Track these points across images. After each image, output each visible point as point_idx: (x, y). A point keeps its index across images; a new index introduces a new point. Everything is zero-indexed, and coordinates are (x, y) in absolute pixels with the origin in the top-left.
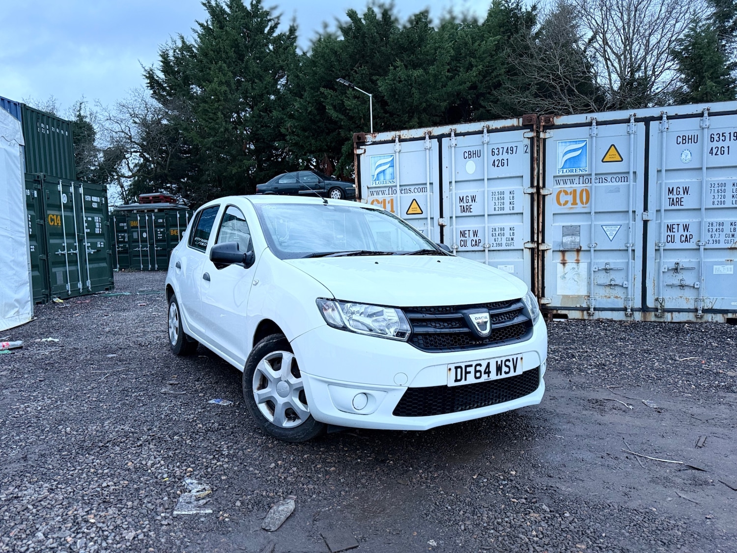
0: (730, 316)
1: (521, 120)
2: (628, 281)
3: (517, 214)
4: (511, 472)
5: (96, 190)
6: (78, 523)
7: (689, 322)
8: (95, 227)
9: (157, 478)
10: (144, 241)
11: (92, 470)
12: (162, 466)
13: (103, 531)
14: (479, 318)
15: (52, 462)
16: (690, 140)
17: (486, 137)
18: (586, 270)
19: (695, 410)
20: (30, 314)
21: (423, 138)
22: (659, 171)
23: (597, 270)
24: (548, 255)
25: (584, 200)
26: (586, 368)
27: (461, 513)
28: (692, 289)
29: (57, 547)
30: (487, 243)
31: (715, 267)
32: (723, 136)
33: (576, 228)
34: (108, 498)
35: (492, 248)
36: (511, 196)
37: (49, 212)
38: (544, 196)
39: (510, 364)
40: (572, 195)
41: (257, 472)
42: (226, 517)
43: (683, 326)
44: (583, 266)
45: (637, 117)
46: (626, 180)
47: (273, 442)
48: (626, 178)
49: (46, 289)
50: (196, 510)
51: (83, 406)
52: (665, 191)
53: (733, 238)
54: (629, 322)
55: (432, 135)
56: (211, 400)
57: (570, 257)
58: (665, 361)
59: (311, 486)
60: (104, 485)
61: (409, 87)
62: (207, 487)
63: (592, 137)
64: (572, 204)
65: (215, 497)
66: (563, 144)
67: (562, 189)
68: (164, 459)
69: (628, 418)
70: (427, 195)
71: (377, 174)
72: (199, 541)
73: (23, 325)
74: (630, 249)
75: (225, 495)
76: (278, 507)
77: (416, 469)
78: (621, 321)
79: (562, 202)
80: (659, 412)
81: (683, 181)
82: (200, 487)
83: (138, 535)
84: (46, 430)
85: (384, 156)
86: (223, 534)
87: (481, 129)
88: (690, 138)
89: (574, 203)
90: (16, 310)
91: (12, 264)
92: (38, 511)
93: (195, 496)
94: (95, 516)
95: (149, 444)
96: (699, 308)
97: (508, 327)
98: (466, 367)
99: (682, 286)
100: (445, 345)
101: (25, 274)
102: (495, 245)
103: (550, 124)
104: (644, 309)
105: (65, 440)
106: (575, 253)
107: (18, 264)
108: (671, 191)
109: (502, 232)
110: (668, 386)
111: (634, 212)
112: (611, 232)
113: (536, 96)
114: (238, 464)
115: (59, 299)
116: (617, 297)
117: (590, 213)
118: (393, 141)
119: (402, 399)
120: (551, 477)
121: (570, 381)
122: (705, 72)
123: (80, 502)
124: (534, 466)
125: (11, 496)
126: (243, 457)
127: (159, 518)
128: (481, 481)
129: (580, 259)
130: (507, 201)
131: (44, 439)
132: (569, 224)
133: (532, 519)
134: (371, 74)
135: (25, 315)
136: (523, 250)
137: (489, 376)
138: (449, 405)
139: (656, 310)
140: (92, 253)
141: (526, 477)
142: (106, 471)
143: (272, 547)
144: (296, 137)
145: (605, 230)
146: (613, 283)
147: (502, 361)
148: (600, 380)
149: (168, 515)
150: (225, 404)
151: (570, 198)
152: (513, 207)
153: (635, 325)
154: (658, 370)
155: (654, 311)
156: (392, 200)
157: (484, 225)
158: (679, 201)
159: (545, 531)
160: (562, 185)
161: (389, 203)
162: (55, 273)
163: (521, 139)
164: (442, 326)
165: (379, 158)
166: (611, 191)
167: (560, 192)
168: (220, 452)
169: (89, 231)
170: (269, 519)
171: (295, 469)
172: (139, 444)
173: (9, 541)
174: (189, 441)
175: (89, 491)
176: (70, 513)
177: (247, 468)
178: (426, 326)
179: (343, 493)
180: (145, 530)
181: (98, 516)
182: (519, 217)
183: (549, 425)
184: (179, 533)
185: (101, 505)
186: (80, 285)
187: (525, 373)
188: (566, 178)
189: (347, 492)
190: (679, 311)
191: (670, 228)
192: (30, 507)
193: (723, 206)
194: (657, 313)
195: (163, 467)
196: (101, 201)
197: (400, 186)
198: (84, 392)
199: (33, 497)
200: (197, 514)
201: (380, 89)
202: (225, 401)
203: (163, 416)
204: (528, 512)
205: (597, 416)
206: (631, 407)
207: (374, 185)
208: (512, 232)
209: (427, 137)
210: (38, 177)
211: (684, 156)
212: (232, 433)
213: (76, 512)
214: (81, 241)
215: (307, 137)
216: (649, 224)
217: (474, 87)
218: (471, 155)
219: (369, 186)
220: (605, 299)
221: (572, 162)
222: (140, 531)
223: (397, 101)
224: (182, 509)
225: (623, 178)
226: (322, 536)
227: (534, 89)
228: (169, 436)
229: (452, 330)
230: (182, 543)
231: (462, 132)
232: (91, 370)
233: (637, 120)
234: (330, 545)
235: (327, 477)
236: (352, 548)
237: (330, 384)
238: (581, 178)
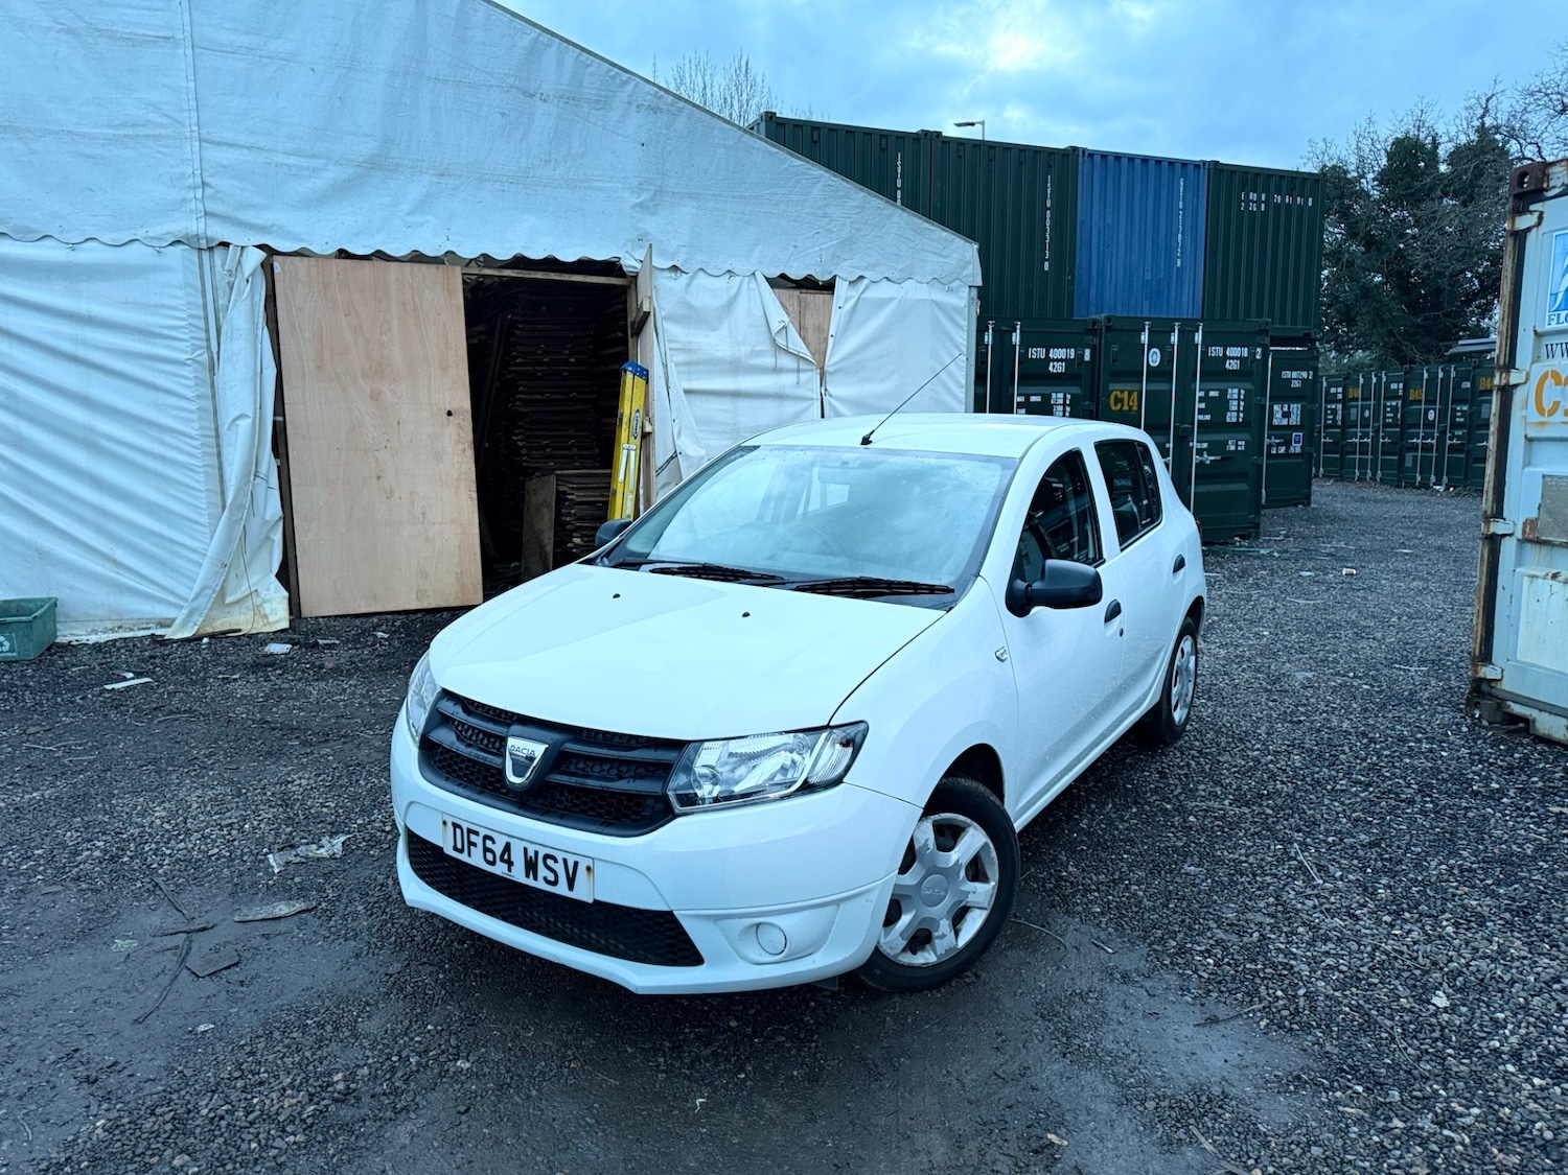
5: (1240, 332)
8: (1227, 409)
9: (355, 820)
37: (1114, 387)
71: (1566, 291)
86: (230, 894)
98: (470, 831)
137: (510, 870)
140: (1208, 462)
149: (265, 854)
164: (472, 742)
169: (1208, 417)
184: (228, 873)
187: (598, 905)
196: (1251, 354)
200: (270, 867)
207: (1554, 326)
210: (1095, 323)
214: (1183, 438)
219: (1539, 330)
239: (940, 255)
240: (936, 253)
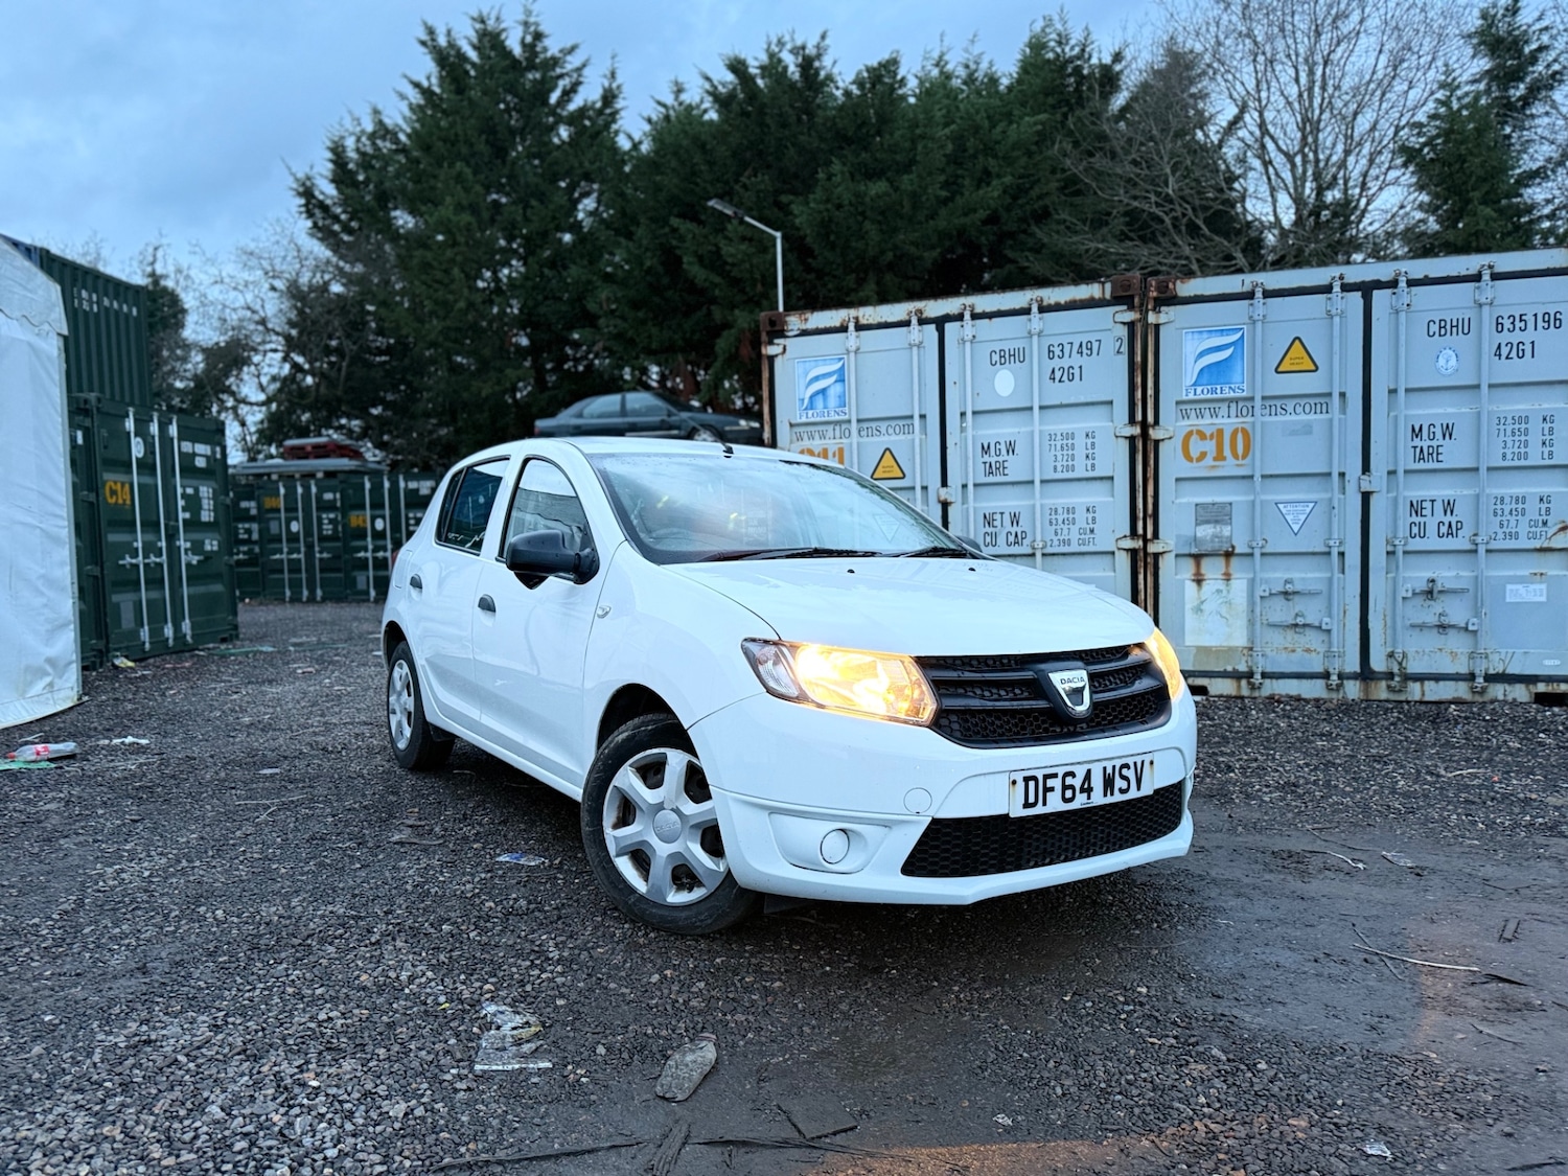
0: (1541, 688)
1: (1108, 286)
2: (1330, 616)
3: (1101, 478)
4: (1139, 989)
5: (203, 430)
6: (286, 1088)
7: (1457, 702)
8: (200, 508)
9: (425, 1004)
10: (293, 538)
11: (290, 990)
12: (431, 980)
13: (341, 1102)
14: (1067, 680)
15: (203, 975)
16: (1454, 329)
17: (1036, 321)
18: (1245, 595)
19: (1489, 870)
20: (76, 689)
21: (906, 324)
22: (1393, 392)
23: (1267, 594)
24: (1167, 565)
25: (1240, 450)
26: (1260, 790)
27: (1051, 1064)
28: (1462, 632)
29: (256, 1133)
30: (1039, 538)
31: (1509, 587)
32: (1521, 320)
33: (1223, 508)
34: (335, 1041)
35: (1049, 550)
36: (1089, 441)
37: (107, 476)
38: (1157, 442)
39: (1130, 773)
40: (1214, 441)
41: (624, 990)
42: (582, 1076)
43: (1446, 710)
44: (1239, 585)
45: (1345, 281)
46: (1324, 410)
47: (646, 934)
48: (1324, 406)
49: (99, 637)
50: (519, 1062)
51: (238, 870)
52: (1404, 433)
53: (1545, 529)
54: (1335, 702)
55: (924, 316)
56: (499, 855)
57: (1213, 569)
58: (1417, 778)
59: (740, 1017)
60: (322, 1016)
61: (860, 218)
62: (533, 1019)
63: (1254, 322)
64: (1215, 459)
65: (552, 1038)
66: (1196, 336)
67: (1194, 428)
68: (432, 967)
69: (1357, 888)
70: (913, 440)
71: (811, 397)
72: (537, 1121)
73: (63, 712)
74: (1335, 552)
75: (571, 1034)
76: (684, 1055)
77: (946, 983)
78: (1317, 700)
79: (1194, 454)
80: (1418, 875)
81: (1441, 411)
82: (519, 1020)
83: (412, 1110)
84: (173, 914)
85: (823, 359)
86: (582, 1107)
87: (1025, 305)
88: (1455, 323)
89: (1220, 457)
90: (48, 680)
91: (39, 584)
92: (198, 1066)
93: (512, 1036)
94: (317, 1075)
95: (394, 939)
96: (1477, 672)
97: (1122, 700)
98: (1046, 777)
99: (1443, 628)
100: (1003, 735)
101: (67, 605)
102: (1056, 543)
103: (1168, 294)
104: (1366, 674)
105: (218, 934)
106: (1221, 561)
107: (51, 583)
108: (1416, 433)
109: (1071, 516)
110: (1431, 825)
111: (1342, 475)
112: (1295, 516)
113: (1123, 237)
114: (584, 976)
115: (125, 660)
116: (1308, 651)
117: (1252, 477)
118: (843, 329)
119: (920, 843)
120: (1219, 997)
121: (1230, 816)
122: (1473, 190)
123: (281, 1049)
124: (1181, 977)
125: (137, 1039)
126: (590, 963)
127: (448, 1077)
128: (1081, 1006)
129: (1231, 571)
130: (1080, 452)
131: (174, 932)
132: (1209, 499)
133: (1195, 1074)
134: (778, 192)
135: (64, 692)
136: (1113, 553)
137: (1089, 798)
138: (1011, 855)
139: (1390, 676)
140: (194, 562)
141: (1170, 998)
142: (319, 992)
143: (684, 1128)
144: (619, 322)
145: (1284, 511)
146: (1300, 621)
147: (1114, 767)
148: (1290, 815)
149: (465, 1072)
150: (533, 864)
151: (1210, 446)
152: (1093, 466)
153: (1347, 708)
154: (1406, 795)
155: (1387, 679)
156: (841, 450)
157: (1032, 502)
158: (1434, 454)
159: (1222, 1097)
160: (1193, 421)
161: (834, 455)
162: (117, 606)
163: (1110, 324)
164: (995, 696)
165: (813, 364)
166: (1294, 433)
167: (1190, 434)
168: (542, 953)
169: (187, 515)
170: (669, 1079)
171: (702, 985)
172: (373, 940)
173: (155, 1122)
174: (475, 933)
175: (294, 1028)
176: (265, 1069)
177: (604, 983)
178: (965, 696)
179: (806, 1029)
180: (424, 1100)
181: (325, 1075)
182: (1104, 486)
183: (1200, 900)
184: (494, 1106)
185: (325, 1053)
186: (169, 631)
187: (1157, 792)
188: (1202, 406)
189: (814, 1028)
190: (1438, 678)
191: (1416, 508)
192: (182, 1058)
193: (1523, 463)
194: (1393, 684)
195: (433, 984)
196: (214, 452)
197: (859, 421)
198: (231, 842)
199: (182, 1042)
200: (521, 1070)
201: (797, 221)
202: (531, 856)
203: (409, 887)
204: (1183, 1062)
205: (1295, 884)
206: (1360, 865)
207: (804, 420)
208: (1090, 516)
209: (914, 321)
210: (86, 401)
211: (1442, 361)
212: (559, 918)
213: (276, 1069)
214: (172, 536)
215: (643, 322)
216: (1373, 500)
217: (992, 219)
218: (1005, 357)
219: (793, 422)
220: (1284, 655)
221: (1214, 373)
222: (414, 1102)
223: (833, 247)
224: (488, 1059)
225: (1319, 406)
226: (780, 1108)
227: (1118, 224)
228: (432, 925)
229: (1015, 703)
230: (503, 1122)
231: (988, 310)
232: (235, 798)
233: (1347, 288)
234: (800, 1126)
235: (770, 999)
236: (845, 1131)
237: (773, 811)
238: (1233, 405)
239: (25, 288)
240: (21, 285)
